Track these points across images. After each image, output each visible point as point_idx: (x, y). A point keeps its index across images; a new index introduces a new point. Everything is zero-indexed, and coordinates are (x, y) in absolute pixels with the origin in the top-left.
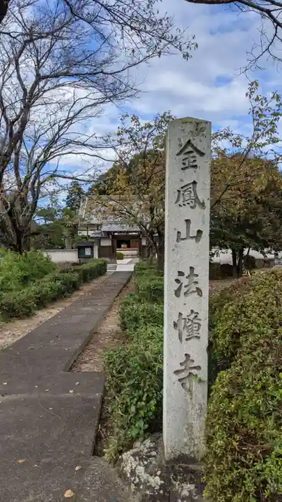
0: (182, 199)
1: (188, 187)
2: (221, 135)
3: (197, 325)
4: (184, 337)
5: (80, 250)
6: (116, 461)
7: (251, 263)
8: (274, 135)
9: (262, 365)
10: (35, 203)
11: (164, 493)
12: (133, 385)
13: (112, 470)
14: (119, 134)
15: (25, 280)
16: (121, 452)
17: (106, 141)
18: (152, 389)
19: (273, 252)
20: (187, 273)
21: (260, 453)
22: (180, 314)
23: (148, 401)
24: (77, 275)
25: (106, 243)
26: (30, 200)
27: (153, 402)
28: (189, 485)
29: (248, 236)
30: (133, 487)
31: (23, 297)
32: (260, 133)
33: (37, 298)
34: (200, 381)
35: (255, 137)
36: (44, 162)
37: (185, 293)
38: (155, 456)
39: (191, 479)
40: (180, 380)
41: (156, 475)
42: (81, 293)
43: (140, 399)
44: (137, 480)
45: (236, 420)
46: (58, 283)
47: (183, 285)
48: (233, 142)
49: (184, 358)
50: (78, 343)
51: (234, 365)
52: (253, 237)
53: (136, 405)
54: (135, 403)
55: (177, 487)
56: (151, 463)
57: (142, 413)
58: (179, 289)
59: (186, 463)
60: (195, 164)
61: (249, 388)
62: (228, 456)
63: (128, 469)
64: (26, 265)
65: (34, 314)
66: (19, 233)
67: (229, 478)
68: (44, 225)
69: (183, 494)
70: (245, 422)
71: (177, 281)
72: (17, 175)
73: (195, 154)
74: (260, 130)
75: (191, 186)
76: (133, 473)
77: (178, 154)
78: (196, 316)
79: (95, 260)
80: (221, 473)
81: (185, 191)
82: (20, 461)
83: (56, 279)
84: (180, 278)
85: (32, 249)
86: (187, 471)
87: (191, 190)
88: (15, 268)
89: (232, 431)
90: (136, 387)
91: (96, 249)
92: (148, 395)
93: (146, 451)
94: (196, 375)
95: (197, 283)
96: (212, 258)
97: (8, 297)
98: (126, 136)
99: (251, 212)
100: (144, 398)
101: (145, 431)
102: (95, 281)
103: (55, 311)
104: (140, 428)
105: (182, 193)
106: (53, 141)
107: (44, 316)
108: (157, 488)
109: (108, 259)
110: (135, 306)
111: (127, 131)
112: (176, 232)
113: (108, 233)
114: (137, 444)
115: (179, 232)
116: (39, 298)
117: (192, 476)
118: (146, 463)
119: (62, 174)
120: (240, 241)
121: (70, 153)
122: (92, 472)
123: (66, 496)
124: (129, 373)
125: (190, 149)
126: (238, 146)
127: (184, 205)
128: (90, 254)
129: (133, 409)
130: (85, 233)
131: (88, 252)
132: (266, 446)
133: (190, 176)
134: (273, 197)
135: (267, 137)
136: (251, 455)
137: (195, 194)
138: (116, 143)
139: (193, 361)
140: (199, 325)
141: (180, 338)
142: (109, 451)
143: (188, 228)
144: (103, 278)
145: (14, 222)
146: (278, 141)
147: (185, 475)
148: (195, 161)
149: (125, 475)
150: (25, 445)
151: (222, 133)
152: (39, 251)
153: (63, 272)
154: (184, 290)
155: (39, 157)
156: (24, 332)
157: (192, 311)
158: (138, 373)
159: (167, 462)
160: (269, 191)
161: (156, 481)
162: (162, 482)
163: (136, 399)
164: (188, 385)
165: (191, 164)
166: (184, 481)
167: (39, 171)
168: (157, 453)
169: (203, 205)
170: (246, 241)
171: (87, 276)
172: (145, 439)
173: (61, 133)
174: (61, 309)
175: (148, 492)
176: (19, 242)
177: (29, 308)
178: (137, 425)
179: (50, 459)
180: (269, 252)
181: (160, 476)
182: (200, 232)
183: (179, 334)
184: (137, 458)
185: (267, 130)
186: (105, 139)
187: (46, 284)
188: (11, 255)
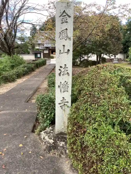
0: (61, 36)
1: (64, 31)
2: (92, 5)
3: (67, 87)
4: (62, 91)
5: (36, 54)
6: (39, 134)
7: (104, 60)
8: (115, 5)
9: (87, 102)
10: (15, 35)
11: (54, 145)
12: (45, 108)
13: (38, 137)
14: (49, 4)
15: (13, 67)
16: (41, 131)
17: (43, 7)
18: (52, 109)
19: (113, 56)
20: (63, 66)
21: (83, 132)
22: (61, 82)
23: (51, 114)
24: (33, 65)
25: (46, 52)
26: (13, 33)
27: (53, 114)
28: (63, 142)
29: (103, 49)
30: (44, 143)
31: (11, 74)
32: (108, 4)
33: (17, 74)
34: (68, 107)
35: (107, 6)
36: (18, 16)
37: (63, 75)
38: (52, 133)
39: (64, 140)
40: (61, 106)
41: (52, 139)
42: (35, 72)
43: (48, 113)
44: (45, 141)
45: (76, 121)
46: (26, 68)
47: (62, 71)
48: (97, 8)
49: (62, 99)
50: (31, 92)
51: (78, 102)
52: (105, 50)
53: (47, 115)
54: (46, 114)
55: (59, 143)
56: (50, 135)
57: (49, 118)
58: (61, 73)
59: (63, 135)
60: (66, 21)
61: (81, 110)
62: (72, 133)
63: (42, 137)
64: (13, 61)
65: (16, 81)
66: (9, 48)
67: (72, 140)
68: (20, 44)
69: (60, 145)
70: (79, 121)
71: (60, 70)
72: (7, 22)
73: (67, 17)
74: (109, 3)
75: (65, 31)
76: (44, 138)
77: (60, 17)
78: (67, 83)
79: (42, 59)
80: (70, 139)
81: (63, 33)
82: (5, 134)
83: (25, 67)
84: (61, 69)
85: (15, 54)
86: (62, 137)
87: (65, 32)
88: (8, 62)
89: (74, 124)
90: (47, 109)
91: (42, 54)
92: (51, 112)
93: (49, 131)
94: (67, 105)
95: (67, 70)
96: (89, 58)
97: (5, 74)
98: (52, 5)
99: (105, 39)
100: (49, 113)
101: (50, 124)
102: (41, 68)
103: (24, 80)
104: (48, 123)
105: (61, 33)
106: (22, 7)
107: (19, 81)
108: (52, 143)
109: (47, 59)
110: (53, 78)
111: (52, 3)
112: (59, 50)
113: (47, 48)
114: (47, 129)
115: (60, 50)
116: (18, 74)
117: (64, 139)
118: (48, 135)
119: (26, 22)
120: (100, 51)
121: (29, 12)
122: (30, 138)
123: (20, 146)
124: (44, 104)
125: (65, 14)
126: (99, 10)
127: (62, 39)
128: (40, 56)
129: (45, 116)
130: (38, 47)
131: (39, 56)
132: (85, 130)
133: (65, 26)
134: (114, 32)
135: (112, 6)
136: (80, 133)
137: (67, 34)
138: (47, 8)
139: (65, 100)
140: (68, 87)
141: (61, 91)
142: (37, 131)
143: (64, 48)
144: (45, 66)
145: (7, 43)
146: (116, 8)
147: (62, 139)
148: (67, 20)
149: (41, 139)
150: (7, 129)
151: (93, 4)
152: (18, 55)
153: (28, 64)
154: (62, 73)
155: (16, 14)
156: (11, 88)
157: (65, 81)
158: (47, 104)
159: (56, 135)
160: (113, 30)
161: (51, 141)
162: (54, 141)
163: (46, 113)
164: (63, 108)
165: (65, 21)
166: (61, 141)
167: (16, 21)
168: (53, 132)
169: (70, 39)
170: (102, 51)
171: (38, 66)
172: (50, 127)
173: (25, 3)
174: (27, 79)
175: (48, 145)
176: (10, 51)
177: (14, 78)
178: (47, 122)
179: (16, 134)
180: (112, 56)
181: (53, 139)
182: (69, 50)
183: (60, 90)
184: (46, 133)
185: (111, 3)
186: (43, 6)
187: (20, 69)
188: (7, 57)
